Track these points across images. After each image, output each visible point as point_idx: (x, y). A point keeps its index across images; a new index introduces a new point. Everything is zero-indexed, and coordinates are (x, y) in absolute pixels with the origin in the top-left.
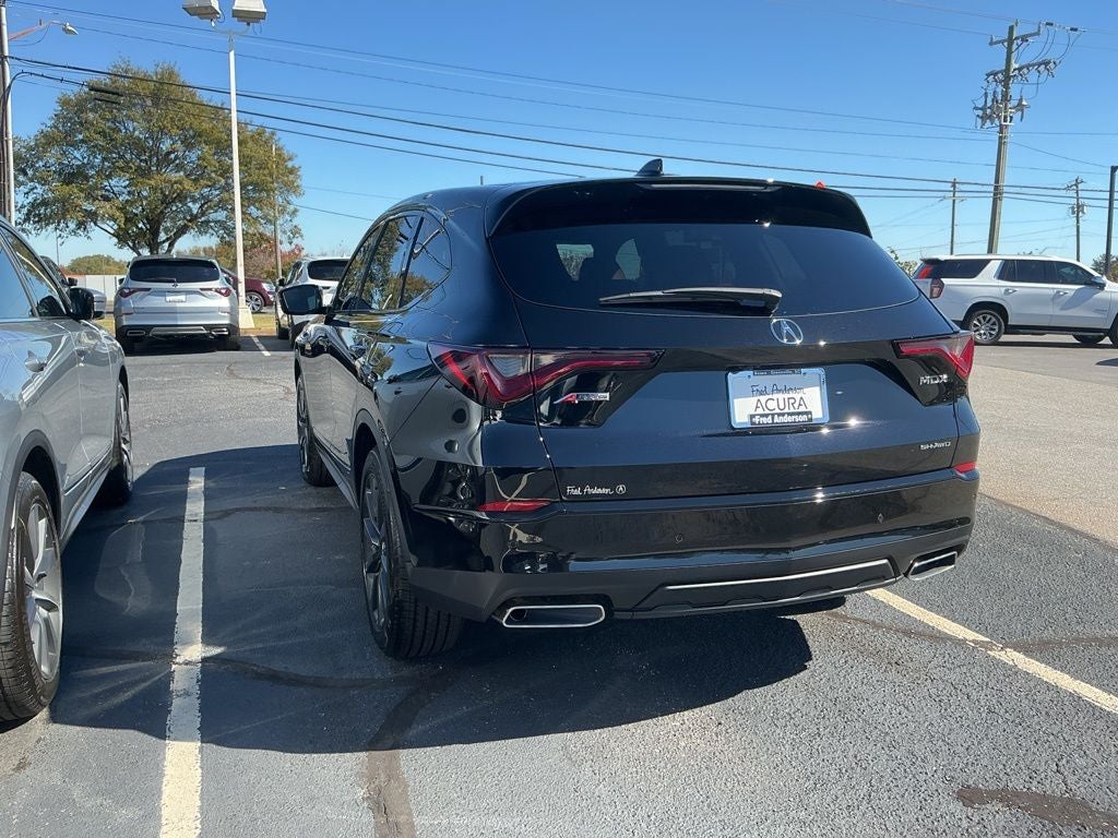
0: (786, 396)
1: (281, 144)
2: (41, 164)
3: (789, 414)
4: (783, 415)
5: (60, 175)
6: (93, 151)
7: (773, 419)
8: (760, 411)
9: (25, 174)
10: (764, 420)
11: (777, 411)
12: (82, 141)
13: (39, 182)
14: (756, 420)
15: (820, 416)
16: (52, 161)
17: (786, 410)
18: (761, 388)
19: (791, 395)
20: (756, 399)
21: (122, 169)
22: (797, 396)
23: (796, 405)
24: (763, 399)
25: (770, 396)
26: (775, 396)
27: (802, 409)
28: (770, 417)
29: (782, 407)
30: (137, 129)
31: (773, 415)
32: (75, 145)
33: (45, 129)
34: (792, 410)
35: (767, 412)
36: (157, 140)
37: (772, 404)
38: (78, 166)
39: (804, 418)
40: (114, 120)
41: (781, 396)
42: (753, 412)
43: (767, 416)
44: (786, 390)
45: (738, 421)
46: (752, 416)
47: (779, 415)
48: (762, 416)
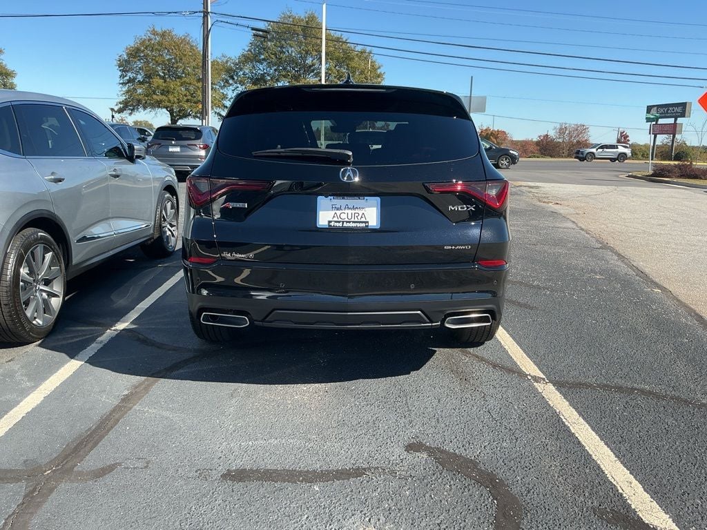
0: (353, 212)
1: (374, 59)
2: (241, 73)
3: (354, 222)
4: (350, 222)
5: (251, 79)
6: (270, 65)
7: (343, 224)
8: (336, 219)
9: (233, 79)
10: (337, 224)
11: (347, 220)
12: (264, 59)
13: (240, 84)
14: (332, 224)
15: (375, 224)
16: (247, 71)
17: (353, 220)
18: (338, 206)
19: (357, 211)
20: (334, 212)
21: (284, 76)
22: (361, 212)
23: (359, 217)
24: (338, 212)
25: (343, 211)
26: (346, 211)
27: (363, 220)
28: (341, 223)
29: (350, 218)
30: (293, 51)
31: (343, 222)
32: (260, 62)
33: (246, 53)
34: (356, 220)
35: (340, 220)
36: (304, 59)
37: (344, 216)
38: (261, 74)
39: (363, 225)
40: (282, 47)
41: (350, 212)
42: (331, 220)
43: (339, 222)
44: (354, 208)
45: (321, 223)
46: (330, 222)
47: (347, 222)
48: (336, 222)
